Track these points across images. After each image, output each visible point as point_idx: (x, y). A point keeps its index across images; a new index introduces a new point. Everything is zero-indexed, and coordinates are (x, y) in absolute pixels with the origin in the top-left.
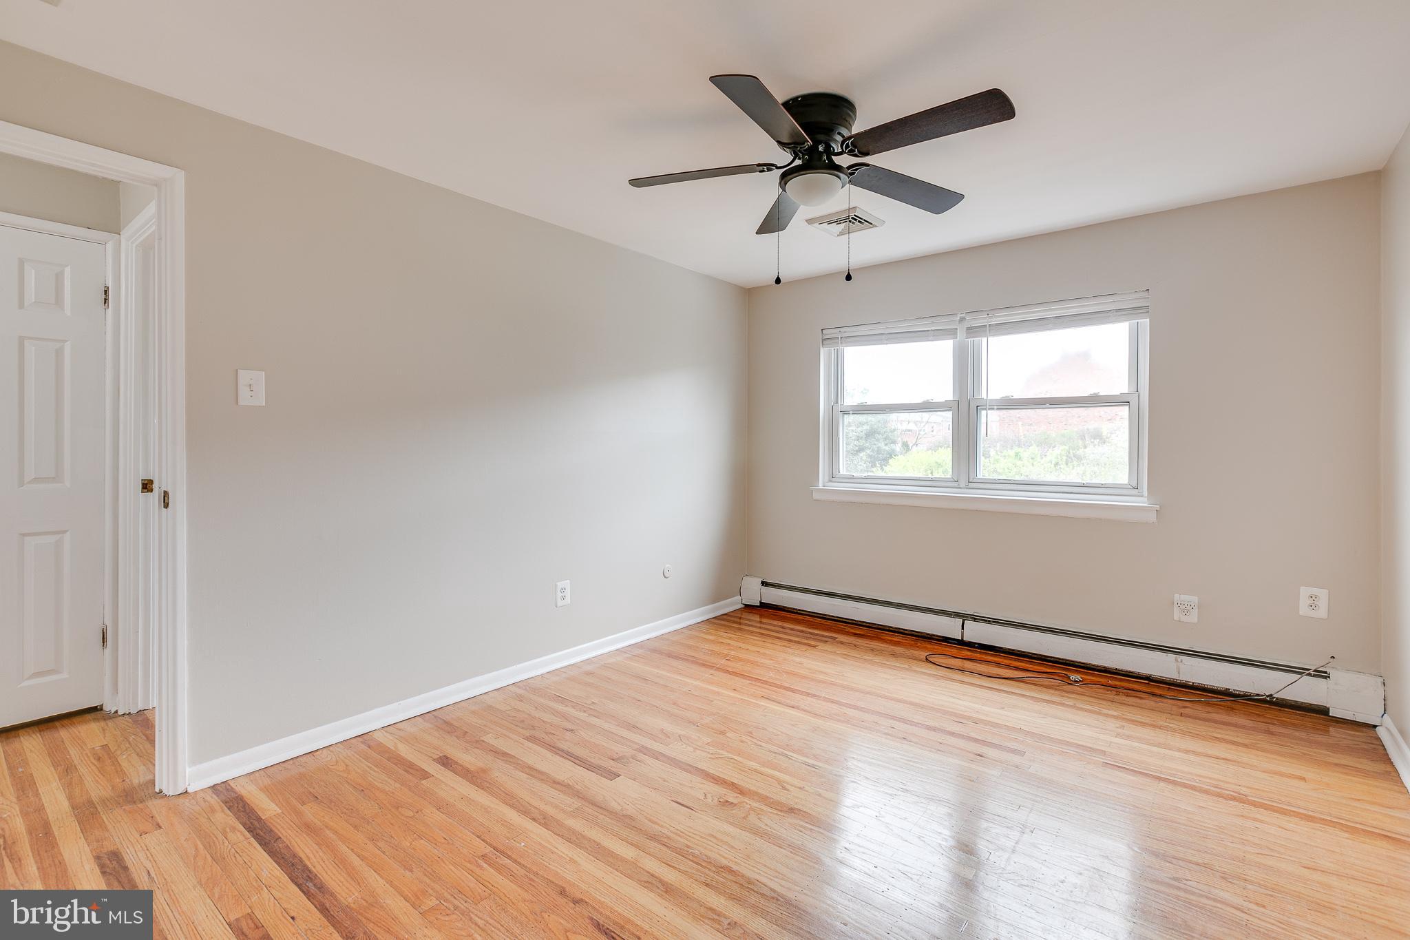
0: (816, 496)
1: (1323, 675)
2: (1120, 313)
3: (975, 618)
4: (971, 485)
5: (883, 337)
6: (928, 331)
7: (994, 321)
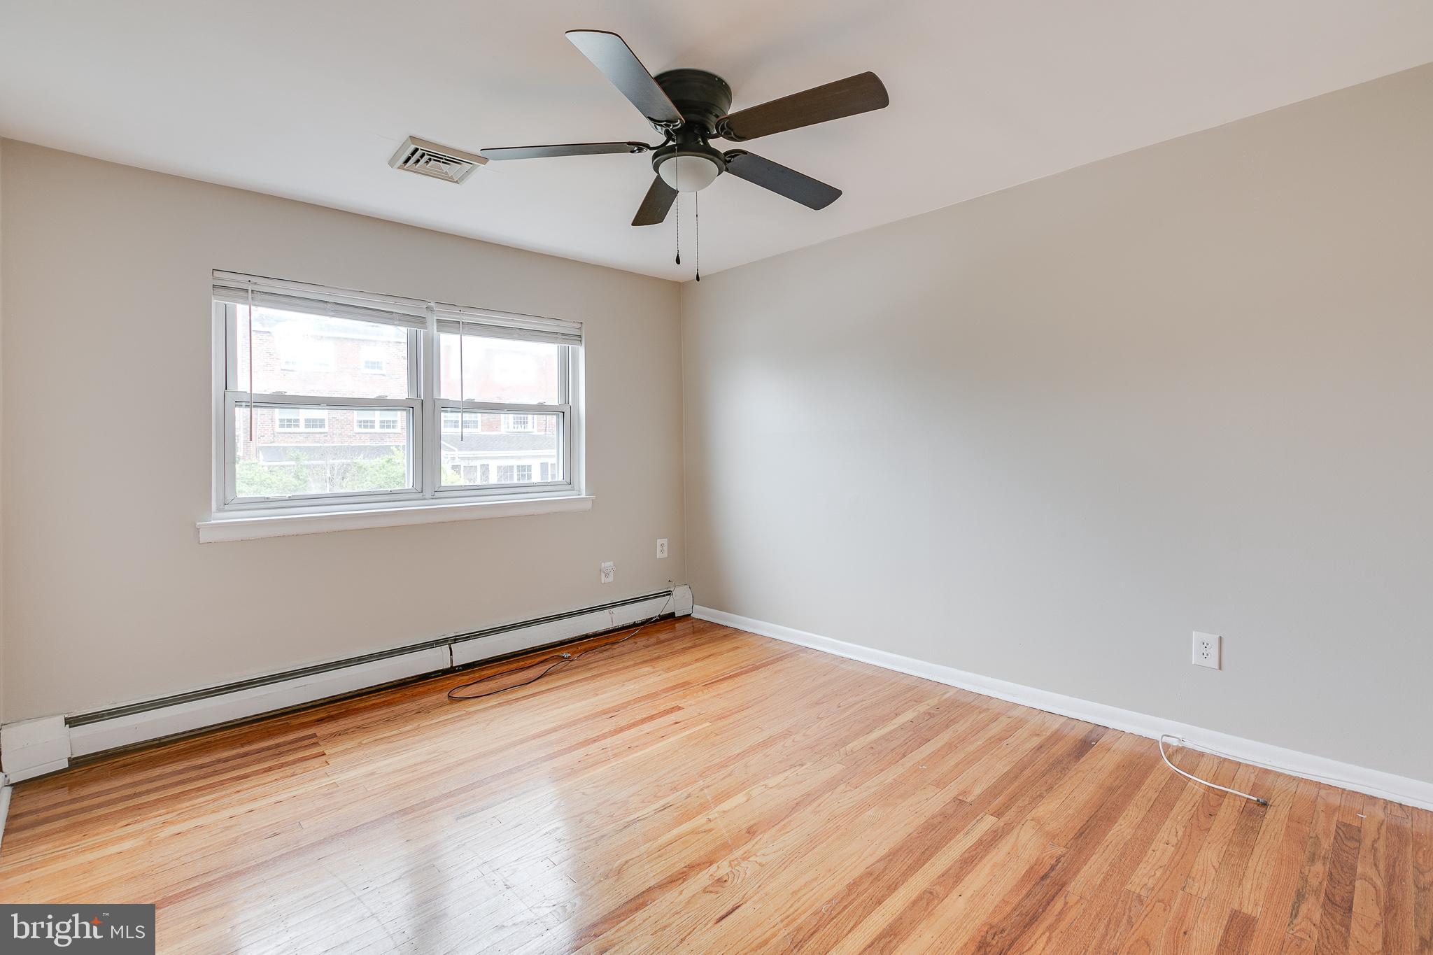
0: (205, 537)
1: (669, 593)
2: (564, 337)
3: (456, 640)
4: (437, 495)
5: (329, 306)
6: (392, 312)
7: (466, 319)
